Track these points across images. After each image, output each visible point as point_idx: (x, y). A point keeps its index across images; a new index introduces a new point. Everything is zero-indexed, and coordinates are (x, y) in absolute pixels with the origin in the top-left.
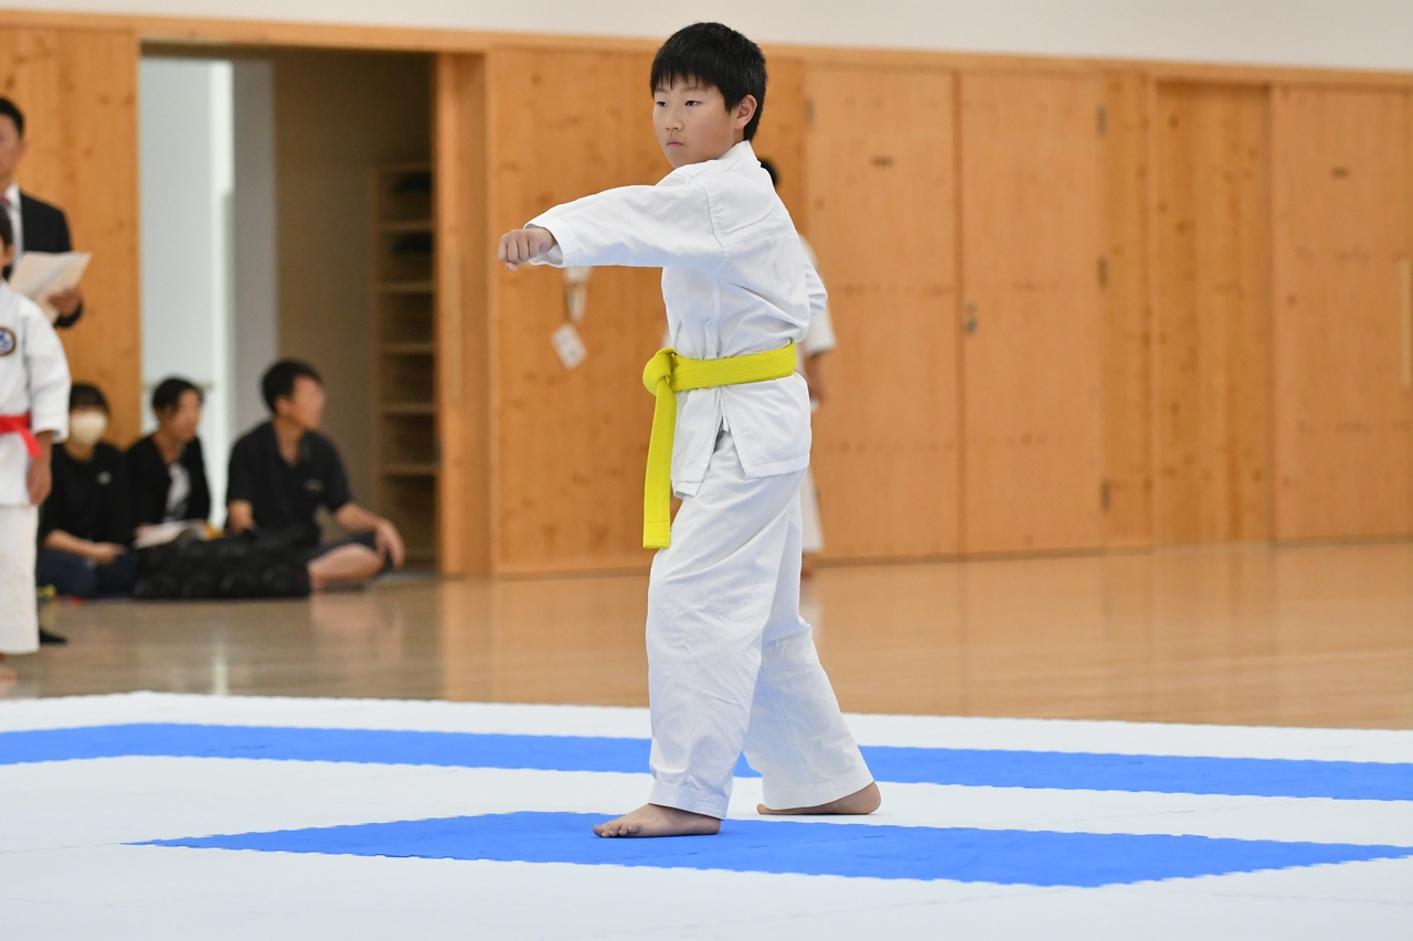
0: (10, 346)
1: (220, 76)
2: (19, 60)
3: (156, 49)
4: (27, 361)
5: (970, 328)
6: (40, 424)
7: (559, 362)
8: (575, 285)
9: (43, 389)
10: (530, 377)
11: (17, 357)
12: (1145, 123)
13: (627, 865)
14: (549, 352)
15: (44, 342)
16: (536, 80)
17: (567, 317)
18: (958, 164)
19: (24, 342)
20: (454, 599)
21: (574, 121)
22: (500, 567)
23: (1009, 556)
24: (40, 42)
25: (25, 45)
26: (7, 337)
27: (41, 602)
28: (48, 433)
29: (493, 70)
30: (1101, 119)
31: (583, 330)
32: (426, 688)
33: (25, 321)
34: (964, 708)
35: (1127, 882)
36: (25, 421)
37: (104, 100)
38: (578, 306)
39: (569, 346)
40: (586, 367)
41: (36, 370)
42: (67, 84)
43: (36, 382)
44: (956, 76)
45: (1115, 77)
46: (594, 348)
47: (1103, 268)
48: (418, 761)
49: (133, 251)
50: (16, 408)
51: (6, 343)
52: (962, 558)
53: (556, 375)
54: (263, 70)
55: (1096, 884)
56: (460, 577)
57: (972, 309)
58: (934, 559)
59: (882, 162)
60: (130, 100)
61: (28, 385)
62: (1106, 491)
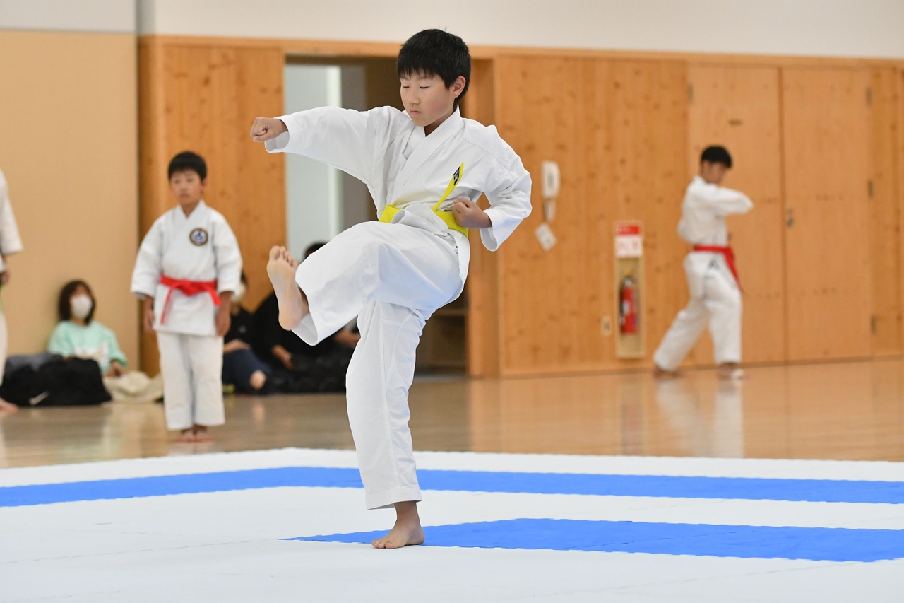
0: (204, 240)
1: (333, 75)
2: (212, 67)
3: (294, 60)
4: (214, 249)
5: (790, 223)
6: (223, 287)
7: (540, 246)
8: (549, 199)
9: (225, 266)
10: (523, 255)
11: (209, 247)
12: (895, 98)
13: (585, 551)
14: (533, 240)
15: (225, 237)
16: (524, 75)
17: (544, 219)
18: (781, 124)
19: (213, 238)
20: (477, 391)
21: (547, 100)
22: (505, 371)
23: (815, 362)
24: (225, 56)
25: (216, 58)
26: (203, 234)
27: (225, 394)
28: (228, 293)
29: (498, 70)
30: (869, 95)
31: (554, 227)
32: (461, 444)
33: (214, 225)
34: (789, 454)
35: (891, 559)
36: (214, 285)
37: (263, 91)
38: (551, 212)
39: (546, 236)
40: (556, 249)
41: (220, 255)
42: (241, 80)
43: (220, 262)
44: (780, 70)
45: (877, 69)
46: (561, 237)
47: (870, 186)
48: (457, 489)
49: (281, 181)
50: (209, 277)
51: (202, 238)
52: (786, 363)
53: (538, 254)
54: (359, 72)
55: (872, 560)
56: (481, 377)
57: (791, 212)
58: (769, 364)
59: (735, 123)
60: (279, 91)
61: (215, 264)
62: (874, 321)
